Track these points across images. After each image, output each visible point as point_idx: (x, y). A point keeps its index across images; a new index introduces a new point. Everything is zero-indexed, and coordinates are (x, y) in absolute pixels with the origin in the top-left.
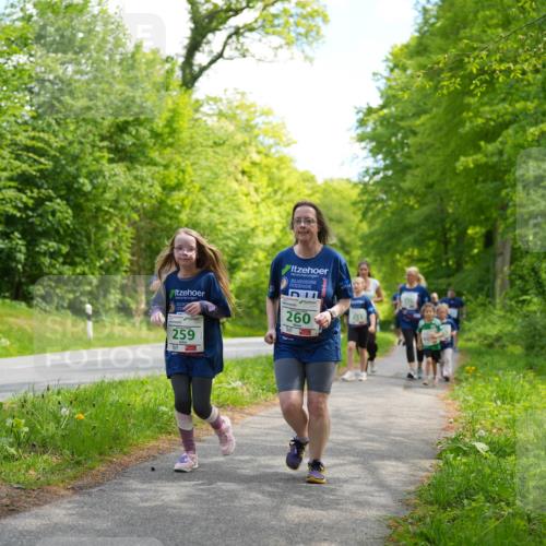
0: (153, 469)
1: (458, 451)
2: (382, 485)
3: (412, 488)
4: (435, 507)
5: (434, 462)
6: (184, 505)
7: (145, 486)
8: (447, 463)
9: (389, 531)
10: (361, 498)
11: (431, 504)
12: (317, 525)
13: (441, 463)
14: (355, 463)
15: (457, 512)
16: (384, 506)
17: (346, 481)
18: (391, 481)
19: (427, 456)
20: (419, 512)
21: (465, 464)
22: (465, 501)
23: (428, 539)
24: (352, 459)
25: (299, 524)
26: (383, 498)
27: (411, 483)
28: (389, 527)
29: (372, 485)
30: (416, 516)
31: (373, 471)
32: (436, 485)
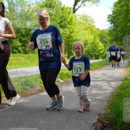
0: (67, 84)
1: (126, 80)
2: (111, 86)
3: (117, 87)
4: (121, 90)
5: (121, 82)
6: (73, 91)
7: (66, 87)
9: (111, 95)
10: (107, 89)
11: (120, 89)
12: (98, 94)
13: (123, 82)
14: (106, 83)
15: (125, 91)
16: (111, 90)
17: (104, 86)
18: (113, 86)
19: (120, 81)
20: (118, 91)
21: (127, 82)
22: (127, 89)
23: (119, 96)
24: (106, 82)
25: (94, 94)
26: (111, 89)
27: (117, 86)
28: (111, 94)
29: (109, 86)
30: (117, 92)
31: (109, 84)
32: (122, 86)
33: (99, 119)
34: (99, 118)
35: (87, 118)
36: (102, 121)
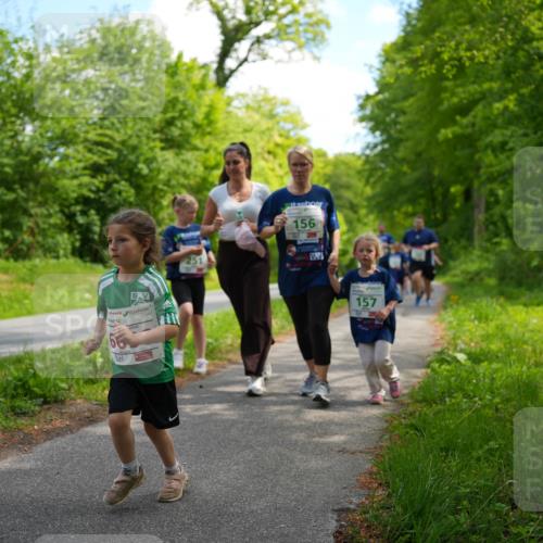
1: (442, 361)
4: (424, 404)
5: (424, 371)
6: (227, 413)
8: (433, 370)
9: (386, 425)
11: (420, 402)
12: (331, 422)
13: (429, 371)
15: (440, 407)
17: (354, 389)
19: (419, 366)
20: (411, 409)
21: (448, 371)
22: (447, 399)
23: (416, 429)
25: (315, 423)
28: (387, 421)
30: (408, 412)
32: (426, 387)
33: (340, 533)
34: (341, 526)
35: (293, 529)
36: (353, 538)
